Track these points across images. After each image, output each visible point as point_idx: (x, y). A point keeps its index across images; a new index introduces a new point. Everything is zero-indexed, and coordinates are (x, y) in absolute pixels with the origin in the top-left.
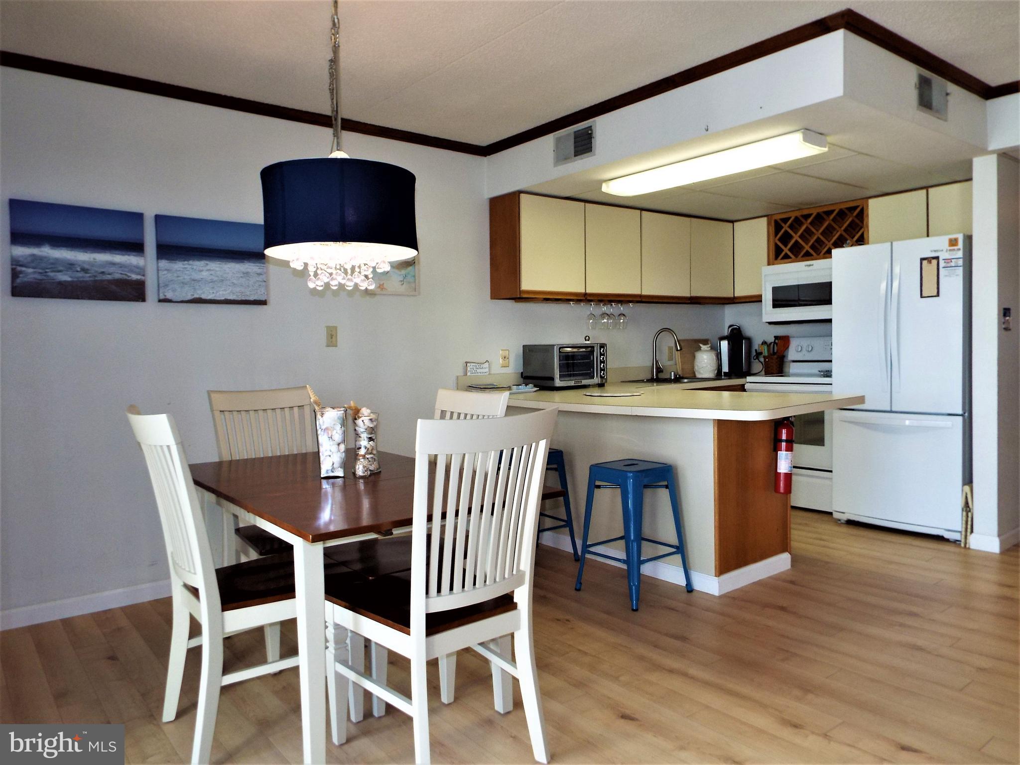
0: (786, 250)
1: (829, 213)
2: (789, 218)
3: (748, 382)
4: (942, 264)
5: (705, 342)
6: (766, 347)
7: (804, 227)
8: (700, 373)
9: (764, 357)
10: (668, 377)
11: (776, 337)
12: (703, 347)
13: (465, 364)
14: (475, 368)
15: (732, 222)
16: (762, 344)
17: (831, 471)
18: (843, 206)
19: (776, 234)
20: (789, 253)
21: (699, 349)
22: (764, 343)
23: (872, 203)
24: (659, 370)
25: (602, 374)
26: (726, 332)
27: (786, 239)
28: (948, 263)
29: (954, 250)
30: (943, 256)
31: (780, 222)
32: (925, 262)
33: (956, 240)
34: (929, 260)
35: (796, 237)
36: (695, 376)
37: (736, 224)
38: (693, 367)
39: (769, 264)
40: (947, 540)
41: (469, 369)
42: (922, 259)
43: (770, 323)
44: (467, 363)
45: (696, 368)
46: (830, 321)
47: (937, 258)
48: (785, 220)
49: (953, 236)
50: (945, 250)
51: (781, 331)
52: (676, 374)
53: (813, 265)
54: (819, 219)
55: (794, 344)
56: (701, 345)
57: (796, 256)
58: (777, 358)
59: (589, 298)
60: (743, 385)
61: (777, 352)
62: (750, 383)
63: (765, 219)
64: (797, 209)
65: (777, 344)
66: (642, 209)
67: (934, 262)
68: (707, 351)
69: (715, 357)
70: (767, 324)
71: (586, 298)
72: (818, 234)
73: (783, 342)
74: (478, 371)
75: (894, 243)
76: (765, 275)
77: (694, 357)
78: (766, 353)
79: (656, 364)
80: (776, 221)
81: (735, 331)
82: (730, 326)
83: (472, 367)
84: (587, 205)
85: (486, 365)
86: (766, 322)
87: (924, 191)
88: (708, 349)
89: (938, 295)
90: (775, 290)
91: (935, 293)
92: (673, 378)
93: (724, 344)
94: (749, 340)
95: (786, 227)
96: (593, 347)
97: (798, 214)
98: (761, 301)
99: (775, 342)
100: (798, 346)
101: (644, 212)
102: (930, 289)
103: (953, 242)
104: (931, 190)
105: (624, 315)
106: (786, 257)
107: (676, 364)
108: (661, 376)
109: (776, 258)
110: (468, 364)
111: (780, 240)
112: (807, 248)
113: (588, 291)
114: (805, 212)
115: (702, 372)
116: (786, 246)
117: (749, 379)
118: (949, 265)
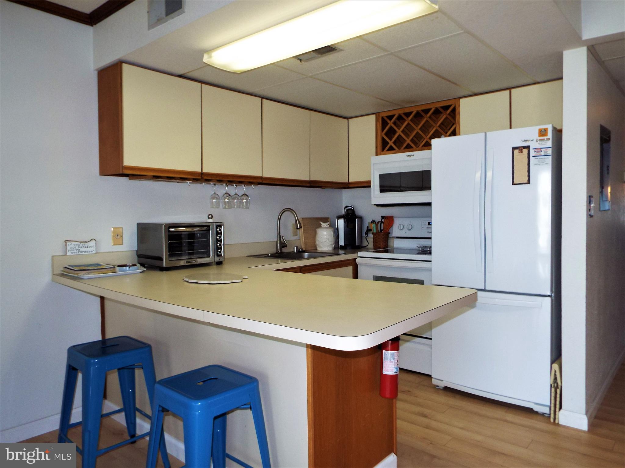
0: (391, 143)
1: (426, 111)
2: (394, 115)
3: (359, 257)
4: (532, 153)
5: (325, 220)
6: (374, 225)
7: (406, 124)
8: (320, 247)
9: (373, 234)
10: (292, 250)
11: (383, 217)
12: (324, 225)
13: (65, 244)
14: (77, 247)
15: (348, 118)
16: (372, 222)
17: (431, 339)
18: (439, 105)
19: (383, 129)
20: (394, 146)
21: (320, 226)
22: (373, 222)
23: (462, 101)
24: (283, 245)
25: (218, 252)
26: (343, 212)
27: (391, 133)
28: (538, 152)
29: (544, 139)
30: (533, 145)
31: (386, 118)
32: (516, 151)
33: (546, 130)
34: (520, 149)
35: (399, 132)
36: (316, 249)
37: (350, 120)
38: (315, 242)
39: (377, 155)
40: (537, 413)
41: (69, 248)
42: (514, 149)
43: (378, 205)
44: (66, 241)
45: (317, 242)
46: (429, 204)
47: (528, 147)
48: (390, 117)
49: (543, 127)
50: (535, 140)
51: (387, 212)
52: (299, 248)
53: (413, 155)
54: (418, 116)
55: (397, 223)
56: (321, 223)
57: (399, 148)
58: (383, 235)
59: (205, 178)
60: (355, 260)
61: (384, 228)
62: (361, 257)
63: (373, 117)
64: (401, 107)
65: (383, 223)
66: (263, 98)
67: (525, 151)
68: (325, 228)
69: (332, 233)
70: (375, 206)
71: (202, 178)
72: (417, 129)
73: (388, 221)
74: (81, 250)
75: (488, 133)
76: (374, 164)
77: (316, 233)
78: (374, 230)
79: (280, 239)
80: (383, 118)
81: (350, 212)
82: (346, 207)
83: (72, 246)
84: (204, 85)
85: (93, 243)
86: (375, 204)
87: (508, 91)
88: (327, 226)
89: (529, 182)
90: (382, 177)
91: (526, 181)
92: (296, 252)
93: (341, 222)
94: (361, 218)
95: (391, 123)
96: (209, 226)
97: (401, 112)
98: (370, 187)
99: (381, 221)
100: (401, 224)
101: (264, 101)
102: (521, 176)
103: (543, 133)
104: (513, 90)
105: (247, 195)
106: (391, 149)
107: (300, 239)
108: (285, 250)
109: (383, 150)
110: (68, 243)
111: (386, 134)
112: (408, 141)
113: (205, 171)
114: (407, 111)
115: (322, 246)
116: (391, 140)
117: (360, 254)
118: (539, 154)
